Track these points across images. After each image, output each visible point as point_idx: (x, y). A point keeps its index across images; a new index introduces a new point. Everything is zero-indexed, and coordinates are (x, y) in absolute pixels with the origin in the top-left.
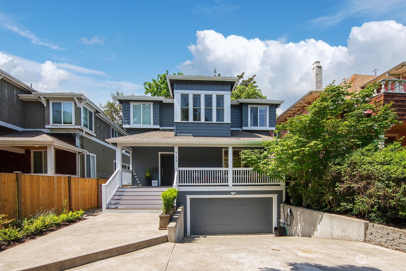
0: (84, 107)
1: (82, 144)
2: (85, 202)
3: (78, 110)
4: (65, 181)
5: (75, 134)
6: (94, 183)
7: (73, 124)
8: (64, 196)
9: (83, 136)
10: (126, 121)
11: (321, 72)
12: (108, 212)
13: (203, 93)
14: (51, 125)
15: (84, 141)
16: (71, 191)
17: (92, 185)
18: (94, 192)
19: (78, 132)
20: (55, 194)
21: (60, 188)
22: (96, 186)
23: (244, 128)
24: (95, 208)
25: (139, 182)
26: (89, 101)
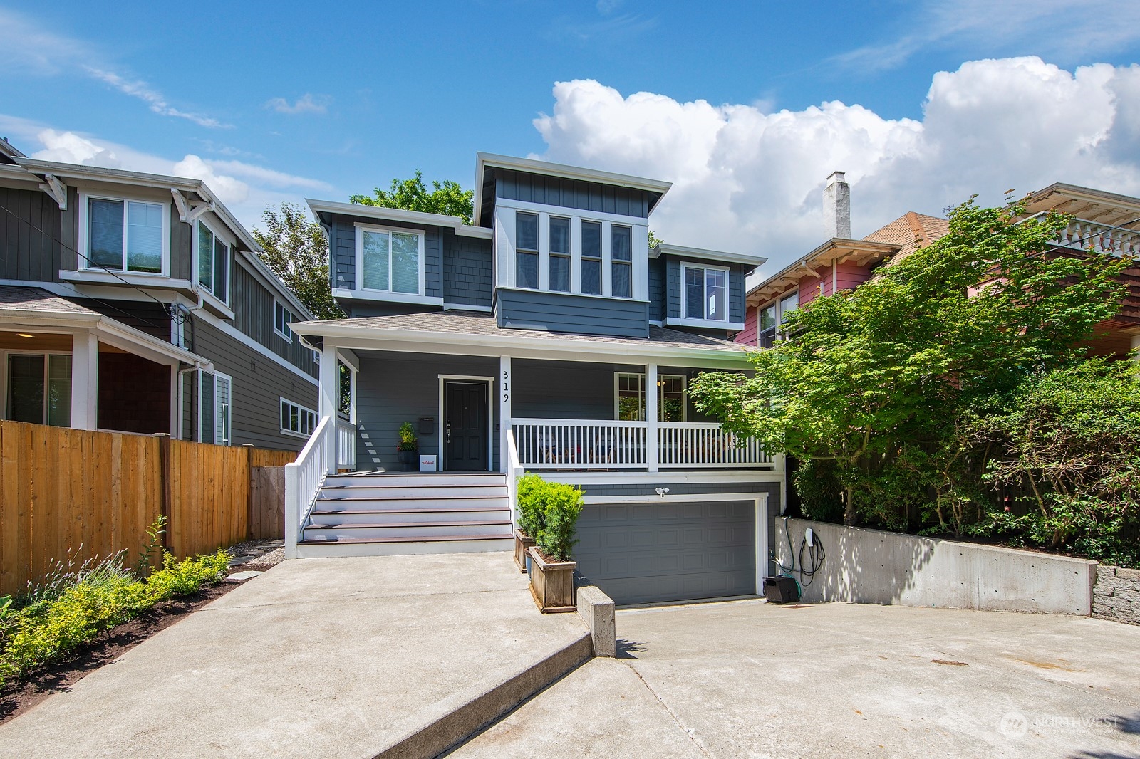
0: (202, 226)
1: (190, 339)
2: (211, 523)
3: (181, 233)
4: (149, 451)
5: (170, 305)
6: (238, 461)
7: (162, 274)
8: (143, 504)
9: (194, 317)
10: (341, 278)
11: (846, 196)
12: (306, 556)
13: (577, 217)
14: (83, 270)
15: (197, 332)
16: (169, 487)
17: (232, 469)
18: (237, 489)
19: (177, 300)
20: (114, 497)
21: (133, 475)
22: (246, 470)
23: (670, 321)
24: (240, 541)
25: (377, 460)
26: (222, 207)
